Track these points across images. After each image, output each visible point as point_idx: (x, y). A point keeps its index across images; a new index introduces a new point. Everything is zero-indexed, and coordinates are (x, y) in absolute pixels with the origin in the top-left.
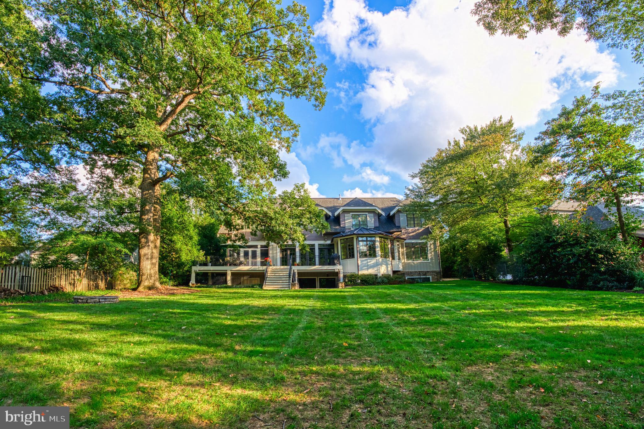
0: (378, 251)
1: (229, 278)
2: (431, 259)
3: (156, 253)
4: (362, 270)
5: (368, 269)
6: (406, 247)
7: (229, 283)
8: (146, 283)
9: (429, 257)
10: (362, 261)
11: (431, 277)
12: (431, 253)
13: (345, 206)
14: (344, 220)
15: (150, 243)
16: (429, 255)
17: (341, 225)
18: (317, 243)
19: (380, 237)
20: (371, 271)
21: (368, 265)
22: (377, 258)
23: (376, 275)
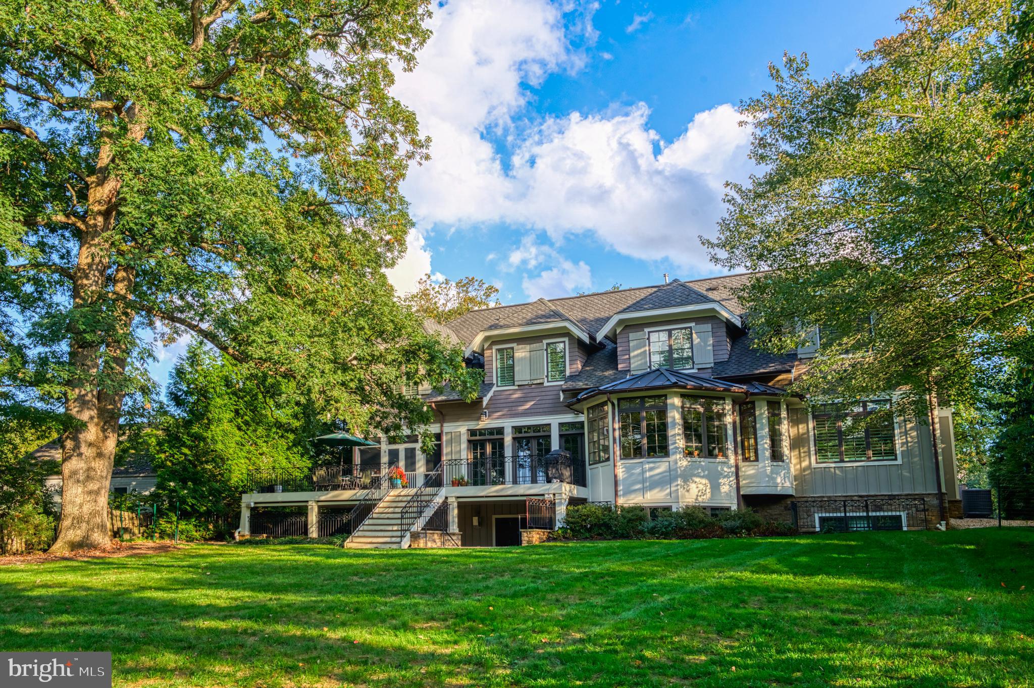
0: (677, 438)
1: (313, 517)
2: (907, 454)
3: (102, 467)
4: (627, 492)
5: (644, 490)
6: (814, 417)
7: (314, 533)
8: (74, 535)
9: (899, 449)
10: (628, 469)
11: (903, 515)
12: (906, 433)
13: (624, 311)
14: (628, 351)
15: (84, 449)
16: (898, 441)
17: (620, 366)
18: (555, 421)
19: (683, 396)
20: (653, 497)
21: (644, 481)
22: (672, 458)
23: (668, 509)
